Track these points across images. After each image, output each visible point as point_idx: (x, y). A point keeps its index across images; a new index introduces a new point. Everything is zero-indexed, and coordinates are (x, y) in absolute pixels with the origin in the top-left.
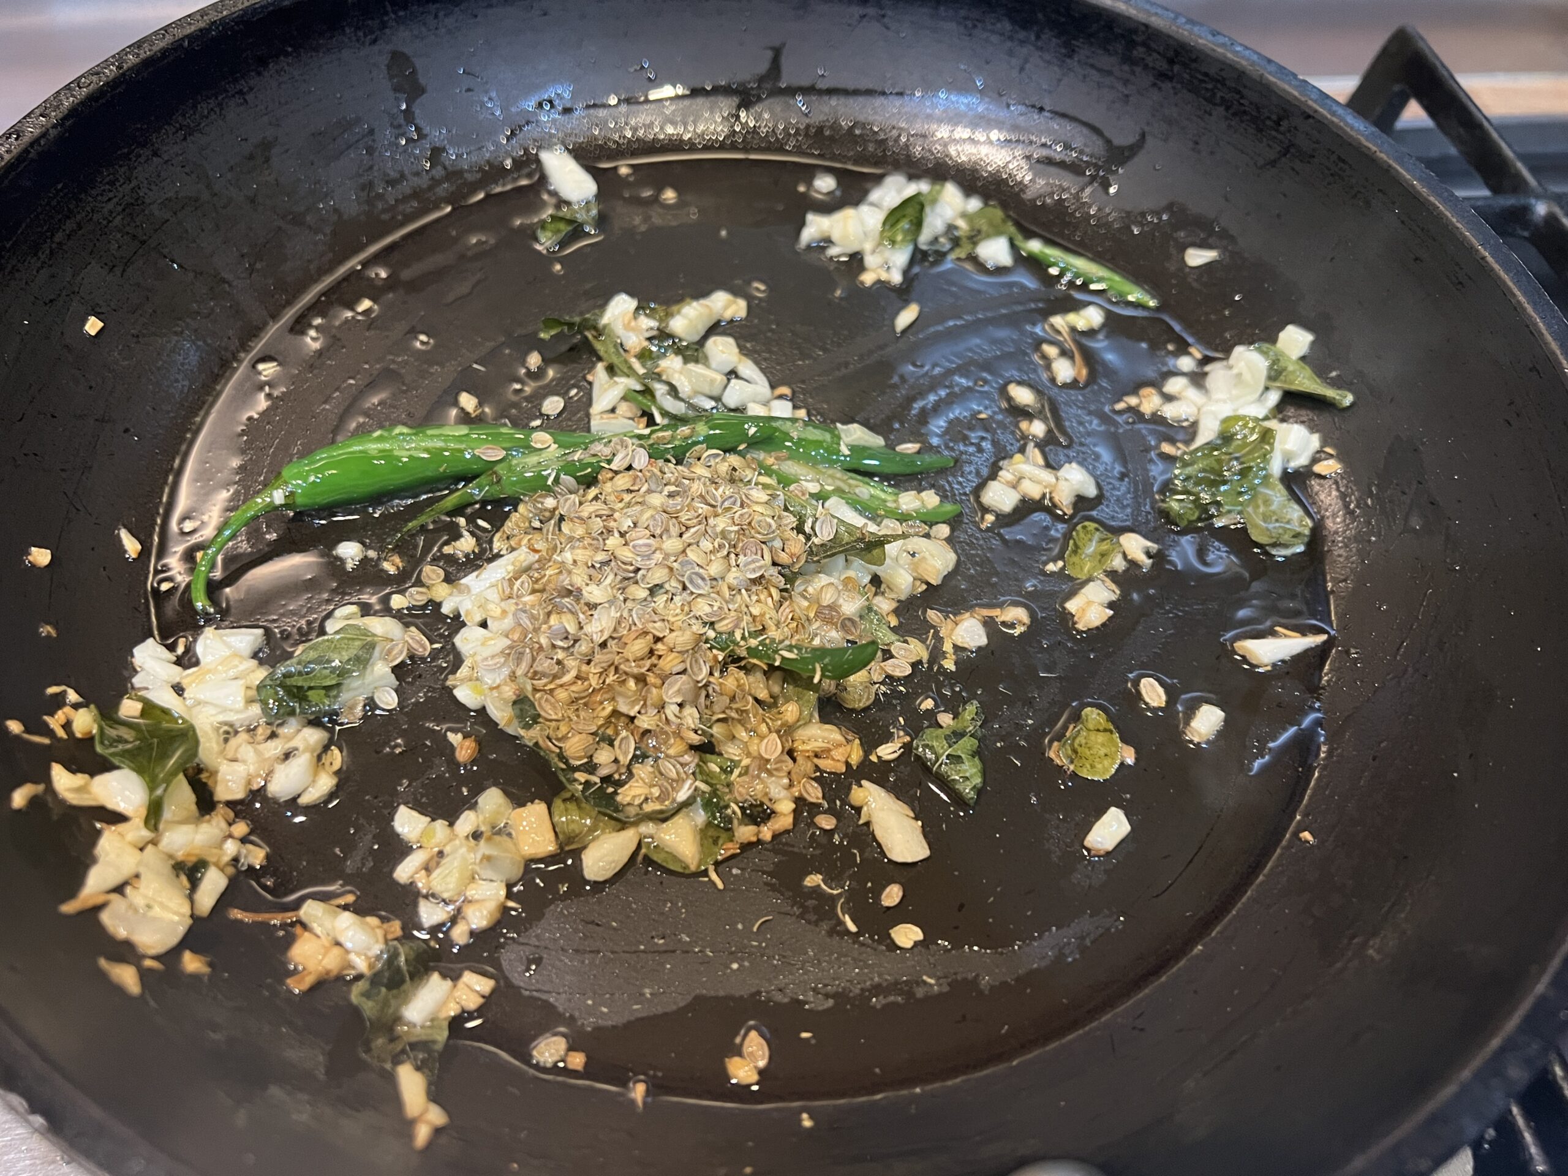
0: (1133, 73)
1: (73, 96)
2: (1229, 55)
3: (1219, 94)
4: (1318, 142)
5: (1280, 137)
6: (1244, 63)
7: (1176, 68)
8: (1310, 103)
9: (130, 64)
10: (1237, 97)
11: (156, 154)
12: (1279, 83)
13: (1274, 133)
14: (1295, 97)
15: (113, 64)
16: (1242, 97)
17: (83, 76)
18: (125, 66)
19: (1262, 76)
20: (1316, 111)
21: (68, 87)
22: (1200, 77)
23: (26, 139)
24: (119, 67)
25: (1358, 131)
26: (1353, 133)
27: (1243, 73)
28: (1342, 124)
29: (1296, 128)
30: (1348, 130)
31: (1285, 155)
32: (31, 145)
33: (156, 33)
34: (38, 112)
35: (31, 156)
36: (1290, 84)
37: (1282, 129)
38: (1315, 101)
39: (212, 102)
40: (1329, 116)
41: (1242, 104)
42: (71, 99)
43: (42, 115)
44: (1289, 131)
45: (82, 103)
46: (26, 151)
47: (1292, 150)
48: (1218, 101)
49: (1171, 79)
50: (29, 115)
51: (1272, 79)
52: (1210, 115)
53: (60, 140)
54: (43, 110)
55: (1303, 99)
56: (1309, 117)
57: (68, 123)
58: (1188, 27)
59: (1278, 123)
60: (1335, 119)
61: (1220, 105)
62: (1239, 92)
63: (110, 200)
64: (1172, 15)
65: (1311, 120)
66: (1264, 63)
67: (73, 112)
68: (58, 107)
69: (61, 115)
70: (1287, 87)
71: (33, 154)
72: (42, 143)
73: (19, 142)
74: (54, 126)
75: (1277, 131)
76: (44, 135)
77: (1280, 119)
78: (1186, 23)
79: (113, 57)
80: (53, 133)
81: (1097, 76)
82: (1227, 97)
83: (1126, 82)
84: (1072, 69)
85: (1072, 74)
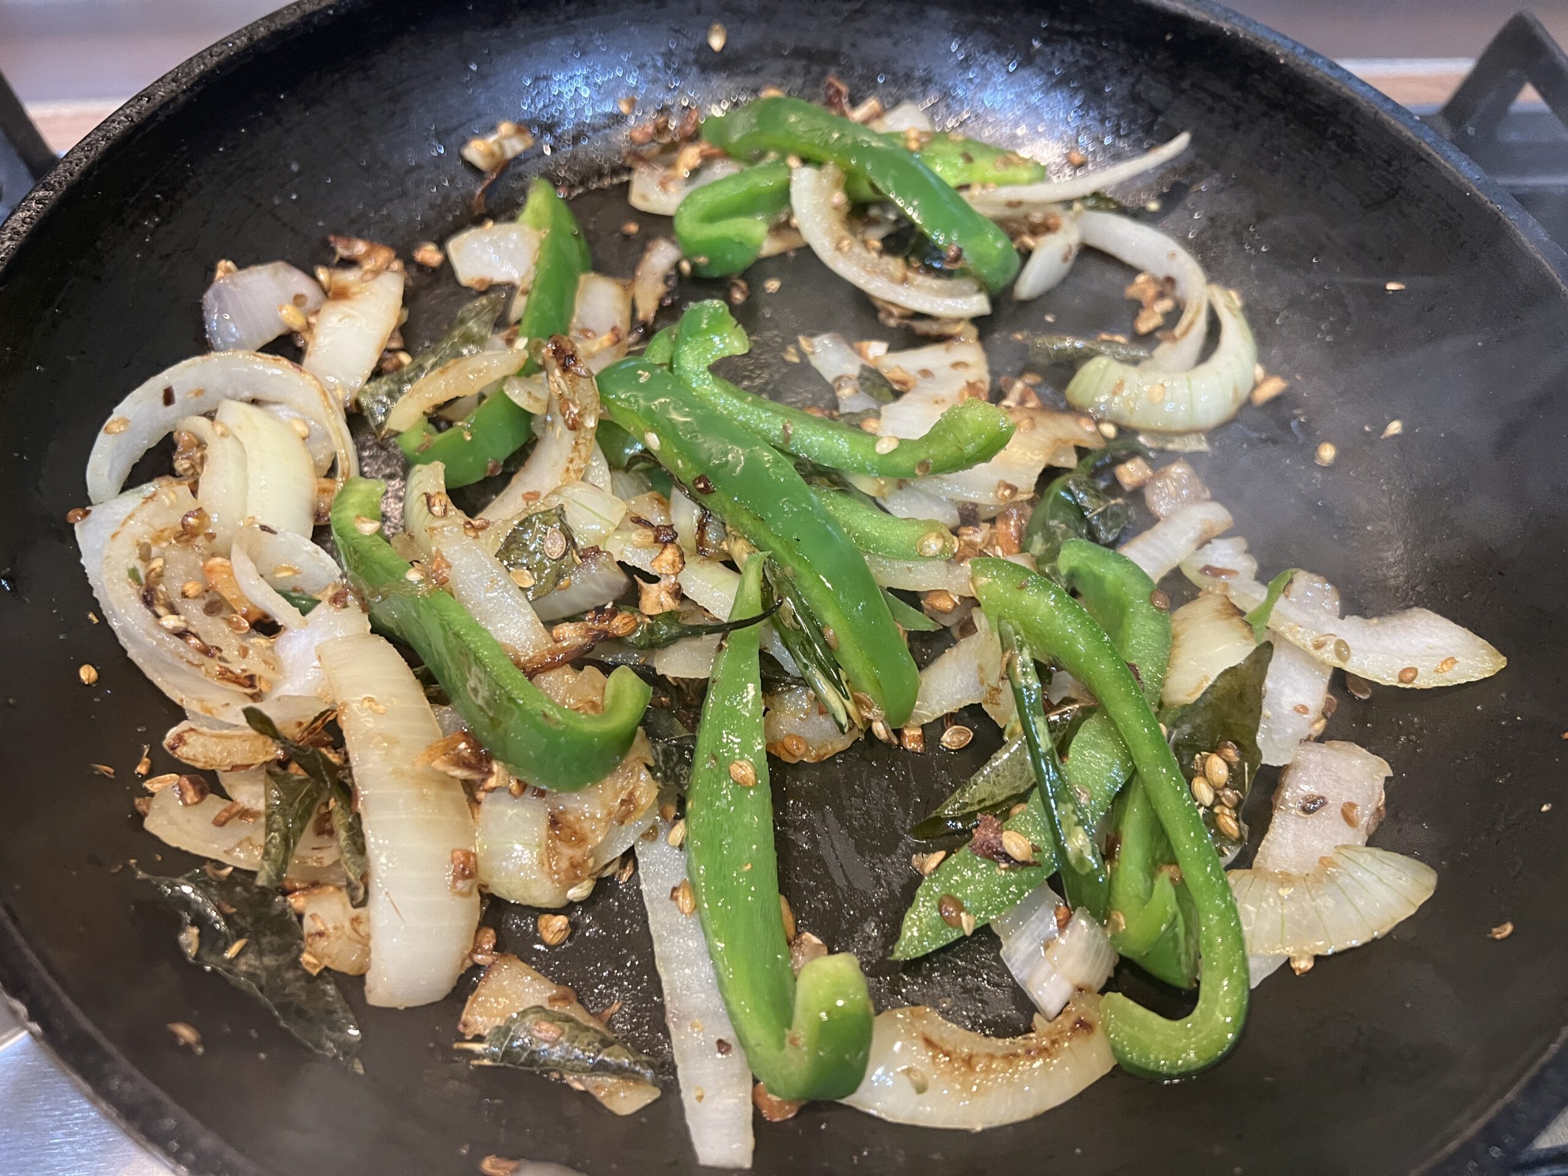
0: (1246, 101)
1: (204, 64)
2: (1344, 90)
3: (1331, 129)
4: (1426, 186)
5: (1390, 177)
6: (1360, 99)
7: (1291, 98)
8: (1423, 145)
9: (260, 35)
10: (1349, 133)
11: (279, 122)
12: (1393, 121)
13: (1384, 173)
14: (1409, 138)
15: (244, 35)
16: (1354, 134)
17: (215, 45)
18: (255, 38)
19: (1376, 113)
20: (1429, 155)
21: (200, 56)
22: (1312, 108)
23: (157, 102)
24: (250, 39)
27: (1358, 109)
28: (1453, 169)
29: (1406, 170)
30: (1460, 176)
31: (1393, 196)
32: (160, 108)
33: (288, 7)
34: (170, 77)
35: (159, 118)
36: (1404, 124)
37: (1392, 169)
38: (1429, 145)
39: (337, 76)
40: (1441, 161)
41: (1354, 141)
42: (202, 67)
43: (173, 80)
44: (1400, 172)
45: (213, 71)
46: (155, 114)
47: (1401, 192)
48: (1330, 134)
49: (1283, 109)
50: (161, 79)
51: (1385, 117)
52: (1320, 149)
53: (188, 104)
54: (173, 77)
55: (1417, 140)
56: (1421, 159)
58: (1304, 57)
59: (1389, 163)
60: (1447, 164)
61: (1331, 139)
62: (1351, 128)
63: (231, 163)
64: (1291, 45)
65: (1423, 164)
66: (1379, 100)
67: (203, 76)
68: (188, 74)
69: (191, 82)
70: (1400, 126)
71: (161, 118)
72: (171, 107)
73: (150, 104)
74: (184, 92)
75: (1387, 170)
76: (174, 99)
77: (1391, 159)
78: (1305, 53)
79: (246, 28)
80: (182, 99)
81: (1209, 101)
82: (1339, 132)
83: (1238, 109)
84: (1183, 91)
85: (1183, 97)
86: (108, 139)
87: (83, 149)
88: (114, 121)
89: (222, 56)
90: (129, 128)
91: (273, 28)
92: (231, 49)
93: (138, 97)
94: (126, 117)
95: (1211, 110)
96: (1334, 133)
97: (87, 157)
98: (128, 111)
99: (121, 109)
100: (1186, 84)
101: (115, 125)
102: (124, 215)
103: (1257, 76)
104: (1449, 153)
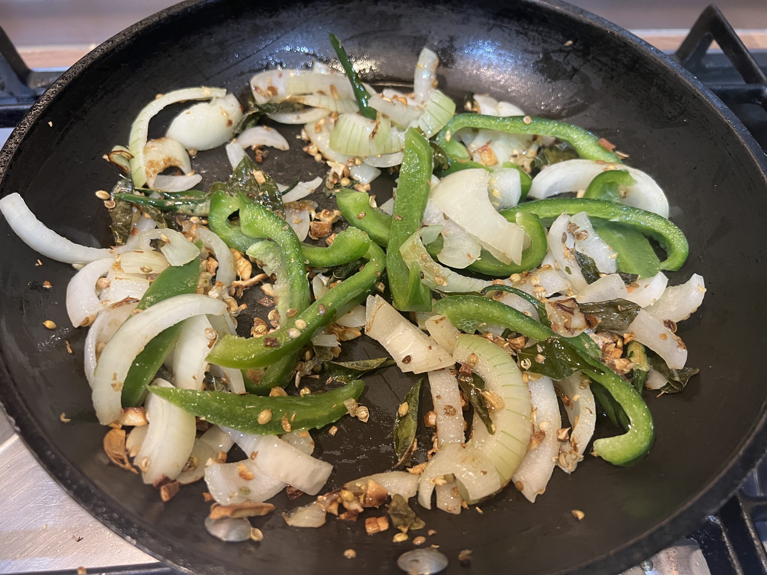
0: (617, 66)
1: (138, 28)
2: (663, 63)
3: (655, 81)
4: (697, 110)
5: (681, 105)
6: (669, 67)
7: (637, 66)
8: (697, 90)
9: (164, 17)
10: (663, 83)
11: (169, 56)
12: (684, 79)
13: (678, 103)
14: (690, 87)
15: (157, 16)
16: (666, 84)
17: (143, 20)
18: (161, 17)
19: (676, 75)
20: (699, 95)
21: (136, 25)
22: (647, 71)
23: (115, 44)
24: (159, 18)
25: (717, 107)
26: (715, 108)
27: (668, 72)
28: (710, 103)
29: (688, 102)
30: (713, 106)
31: (681, 114)
32: (117, 47)
34: (122, 33)
35: (116, 51)
36: (689, 80)
37: (682, 101)
38: (700, 90)
39: (197, 36)
40: (705, 98)
41: (665, 87)
44: (685, 103)
45: (142, 32)
46: (114, 49)
47: (685, 113)
48: (654, 84)
49: (634, 71)
50: (118, 34)
51: (680, 76)
52: (650, 90)
53: (129, 45)
54: (123, 33)
55: (694, 88)
57: (134, 39)
58: (645, 47)
59: (681, 98)
60: (707, 100)
61: (655, 86)
62: (665, 81)
63: (147, 73)
64: (639, 40)
65: (696, 99)
67: (137, 34)
68: (131, 32)
69: (131, 36)
70: (687, 81)
72: (122, 47)
73: (113, 45)
74: (128, 40)
75: (680, 102)
76: (123, 43)
77: (682, 97)
78: (645, 45)
80: (127, 43)
81: (600, 66)
82: (659, 83)
83: (613, 70)
84: (588, 61)
85: (588, 63)
86: (93, 59)
87: (81, 63)
88: (96, 51)
89: (146, 25)
90: (103, 55)
91: (170, 14)
92: (150, 22)
93: (108, 41)
94: (101, 50)
95: (601, 70)
96: (656, 83)
97: (82, 66)
98: (102, 47)
99: (100, 46)
100: (590, 57)
101: (96, 53)
102: (97, 94)
103: (622, 55)
104: (709, 95)
